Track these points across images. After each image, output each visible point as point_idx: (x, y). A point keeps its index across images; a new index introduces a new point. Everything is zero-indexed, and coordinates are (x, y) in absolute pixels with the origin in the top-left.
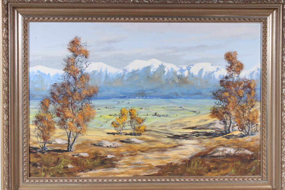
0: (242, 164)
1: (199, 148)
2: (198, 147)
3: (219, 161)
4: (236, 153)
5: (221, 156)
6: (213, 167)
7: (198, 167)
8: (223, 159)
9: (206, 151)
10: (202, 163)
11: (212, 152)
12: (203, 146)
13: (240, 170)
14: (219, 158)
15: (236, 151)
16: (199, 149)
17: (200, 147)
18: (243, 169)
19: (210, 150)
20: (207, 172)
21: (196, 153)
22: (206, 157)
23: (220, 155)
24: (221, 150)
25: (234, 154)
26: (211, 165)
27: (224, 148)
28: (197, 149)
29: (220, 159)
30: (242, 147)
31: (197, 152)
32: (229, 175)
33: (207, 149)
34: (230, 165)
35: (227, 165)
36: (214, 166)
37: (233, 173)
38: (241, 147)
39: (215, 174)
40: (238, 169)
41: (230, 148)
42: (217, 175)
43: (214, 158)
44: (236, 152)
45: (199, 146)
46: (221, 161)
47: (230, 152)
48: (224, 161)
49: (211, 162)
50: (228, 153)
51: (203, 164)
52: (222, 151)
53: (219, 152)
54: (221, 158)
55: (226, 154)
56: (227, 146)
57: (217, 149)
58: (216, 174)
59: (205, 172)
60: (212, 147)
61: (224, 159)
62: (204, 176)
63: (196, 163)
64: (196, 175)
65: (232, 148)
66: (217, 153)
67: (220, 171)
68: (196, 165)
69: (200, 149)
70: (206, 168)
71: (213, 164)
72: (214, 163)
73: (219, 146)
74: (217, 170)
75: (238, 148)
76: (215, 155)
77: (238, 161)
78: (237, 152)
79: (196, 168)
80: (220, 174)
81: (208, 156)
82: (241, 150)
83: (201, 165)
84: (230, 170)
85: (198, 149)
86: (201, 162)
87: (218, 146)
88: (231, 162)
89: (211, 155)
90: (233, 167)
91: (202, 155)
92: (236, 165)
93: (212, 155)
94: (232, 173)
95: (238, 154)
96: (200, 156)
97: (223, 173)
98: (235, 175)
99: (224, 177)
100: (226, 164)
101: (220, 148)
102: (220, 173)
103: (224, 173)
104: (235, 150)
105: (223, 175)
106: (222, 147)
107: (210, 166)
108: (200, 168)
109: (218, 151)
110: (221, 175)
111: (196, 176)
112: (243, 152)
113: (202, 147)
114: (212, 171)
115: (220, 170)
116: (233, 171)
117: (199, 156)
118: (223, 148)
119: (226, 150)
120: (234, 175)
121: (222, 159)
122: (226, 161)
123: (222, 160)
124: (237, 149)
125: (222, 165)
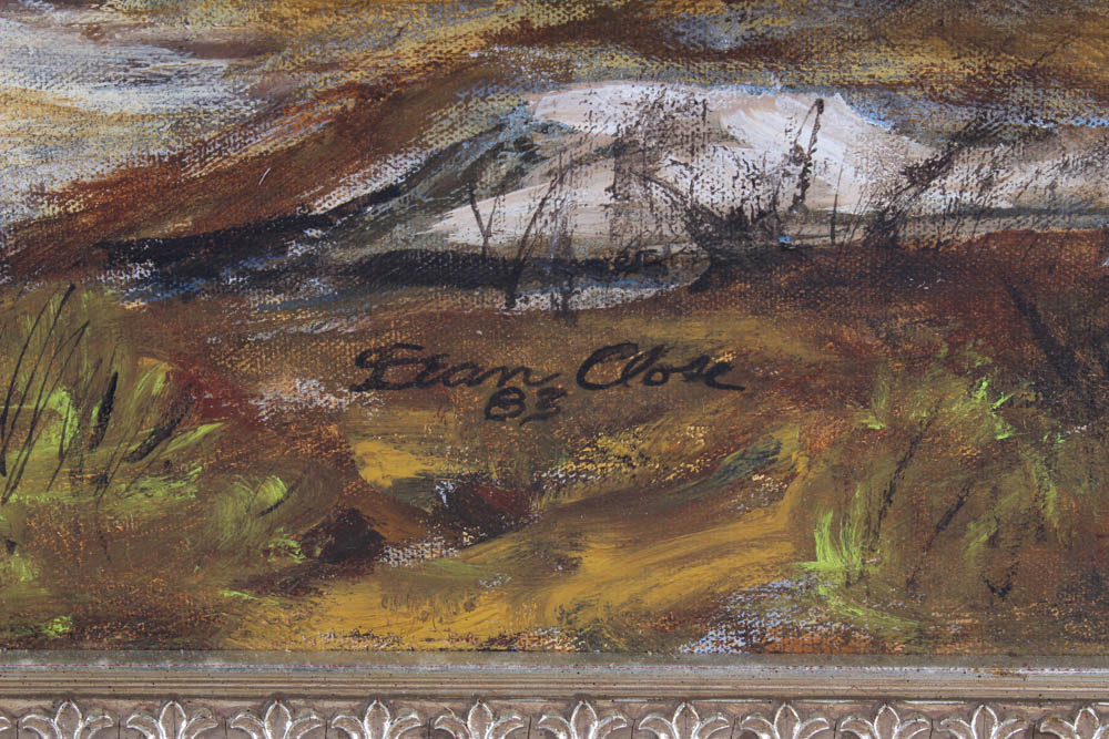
0: (1028, 432)
1: (101, 75)
2: (90, 50)
3: (544, 358)
4: (934, 199)
5: (599, 269)
6: (425, 482)
7: (102, 481)
8: (629, 328)
9: (263, 143)
10: (186, 401)
11: (391, 172)
12: (182, 47)
13: (977, 538)
14: (540, 300)
15: (920, 153)
16: (114, 99)
17: (114, 53)
18: (1043, 534)
19: (341, 122)
20: (298, 586)
21: (38, 193)
22: (262, 280)
23: (566, 240)
24: (606, 130)
25: (883, 224)
26: (386, 436)
27: (675, 94)
28: (53, 94)
29: (565, 315)
30: (1071, 81)
31: (59, 176)
32: (758, 649)
33: (277, 107)
34: (789, 438)
35: (721, 444)
36: (438, 466)
37: (835, 602)
38: (1032, 75)
39: (465, 623)
40: (949, 521)
41: (804, 103)
42: (502, 644)
43: (444, 301)
44: (921, 176)
45: (93, 33)
46: (599, 356)
47: (789, 189)
48: (648, 365)
49: (374, 372)
50: (754, 199)
51: (207, 417)
52: (619, 149)
53: (559, 177)
54: (588, 296)
55: (696, 215)
56: (726, 36)
57: (499, 104)
58: (490, 617)
59: (262, 584)
60: (408, 53)
61: (656, 332)
62: (215, 664)
63: (60, 399)
64: (59, 627)
65: (836, 103)
66: (502, 188)
67: (572, 566)
68: (49, 443)
69: (137, 100)
70: (275, 490)
71: (423, 418)
72: (445, 403)
73: (549, 36)
74: (502, 547)
75: (983, 93)
76: (460, 227)
77: (954, 365)
78: (953, 180)
79: (63, 492)
80: (566, 617)
81: (309, 266)
82: (1035, 140)
83: (164, 434)
84: (788, 547)
85: (81, 95)
86: (156, 377)
87: (527, 35)
88: (801, 386)
89: (383, 227)
90: (844, 477)
91: (182, 225)
92: (909, 441)
93: (400, 237)
94: (806, 598)
95: (968, 232)
96: (139, 258)
97: (618, 596)
98: (878, 650)
99: (637, 673)
100: (696, 434)
101: (565, 79)
102: (563, 595)
103: (653, 599)
104: (904, 128)
105: (636, 649)
106: (624, 61)
107: (347, 465)
108: (145, 499)
109: (523, 145)
110: (590, 643)
111: (71, 643)
112: (1070, 185)
113: (178, 63)
114: (396, 558)
115: (575, 540)
116: (827, 560)
117: (118, 254)
118: (652, 91)
119: (702, 137)
120: (843, 645)
121: (617, 311)
122: (706, 374)
123: (621, 349)
124: (962, 117)
125: (619, 446)
